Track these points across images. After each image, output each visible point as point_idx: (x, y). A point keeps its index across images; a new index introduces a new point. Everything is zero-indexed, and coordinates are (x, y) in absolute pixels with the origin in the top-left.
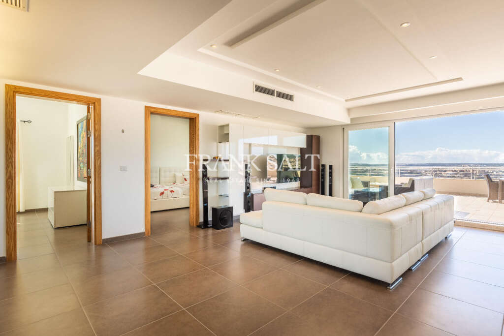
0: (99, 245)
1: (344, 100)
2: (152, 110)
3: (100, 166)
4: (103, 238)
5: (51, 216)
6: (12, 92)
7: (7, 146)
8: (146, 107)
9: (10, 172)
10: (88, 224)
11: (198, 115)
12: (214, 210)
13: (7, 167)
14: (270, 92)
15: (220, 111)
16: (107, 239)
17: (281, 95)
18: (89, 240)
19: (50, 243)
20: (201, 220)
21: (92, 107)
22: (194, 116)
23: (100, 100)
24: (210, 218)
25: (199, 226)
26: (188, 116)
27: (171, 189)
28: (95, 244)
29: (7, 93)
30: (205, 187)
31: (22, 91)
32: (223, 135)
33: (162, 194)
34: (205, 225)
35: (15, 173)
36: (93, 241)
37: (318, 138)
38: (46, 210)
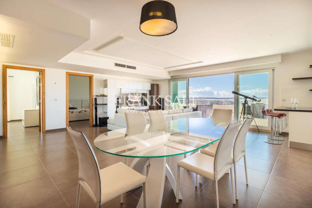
0: (44, 132)
1: (163, 68)
2: (70, 74)
3: (45, 98)
4: (46, 130)
5: (23, 123)
6: (5, 68)
7: (3, 90)
8: (67, 73)
9: (5, 101)
10: (39, 126)
11: (93, 75)
12: (100, 118)
13: (3, 99)
14: (123, 66)
15: (103, 74)
16: (48, 130)
17: (129, 67)
18: (40, 131)
19: (23, 133)
20: (94, 123)
21: (41, 72)
22: (90, 76)
23: (44, 70)
24: (98, 123)
25: (94, 126)
26: (89, 76)
27: (85, 110)
28: (43, 132)
29: (3, 69)
30: (96, 108)
31: (10, 67)
32: (105, 84)
33: (80, 112)
34: (96, 125)
35: (7, 101)
36: (42, 131)
37: (158, 85)
38: (21, 120)
